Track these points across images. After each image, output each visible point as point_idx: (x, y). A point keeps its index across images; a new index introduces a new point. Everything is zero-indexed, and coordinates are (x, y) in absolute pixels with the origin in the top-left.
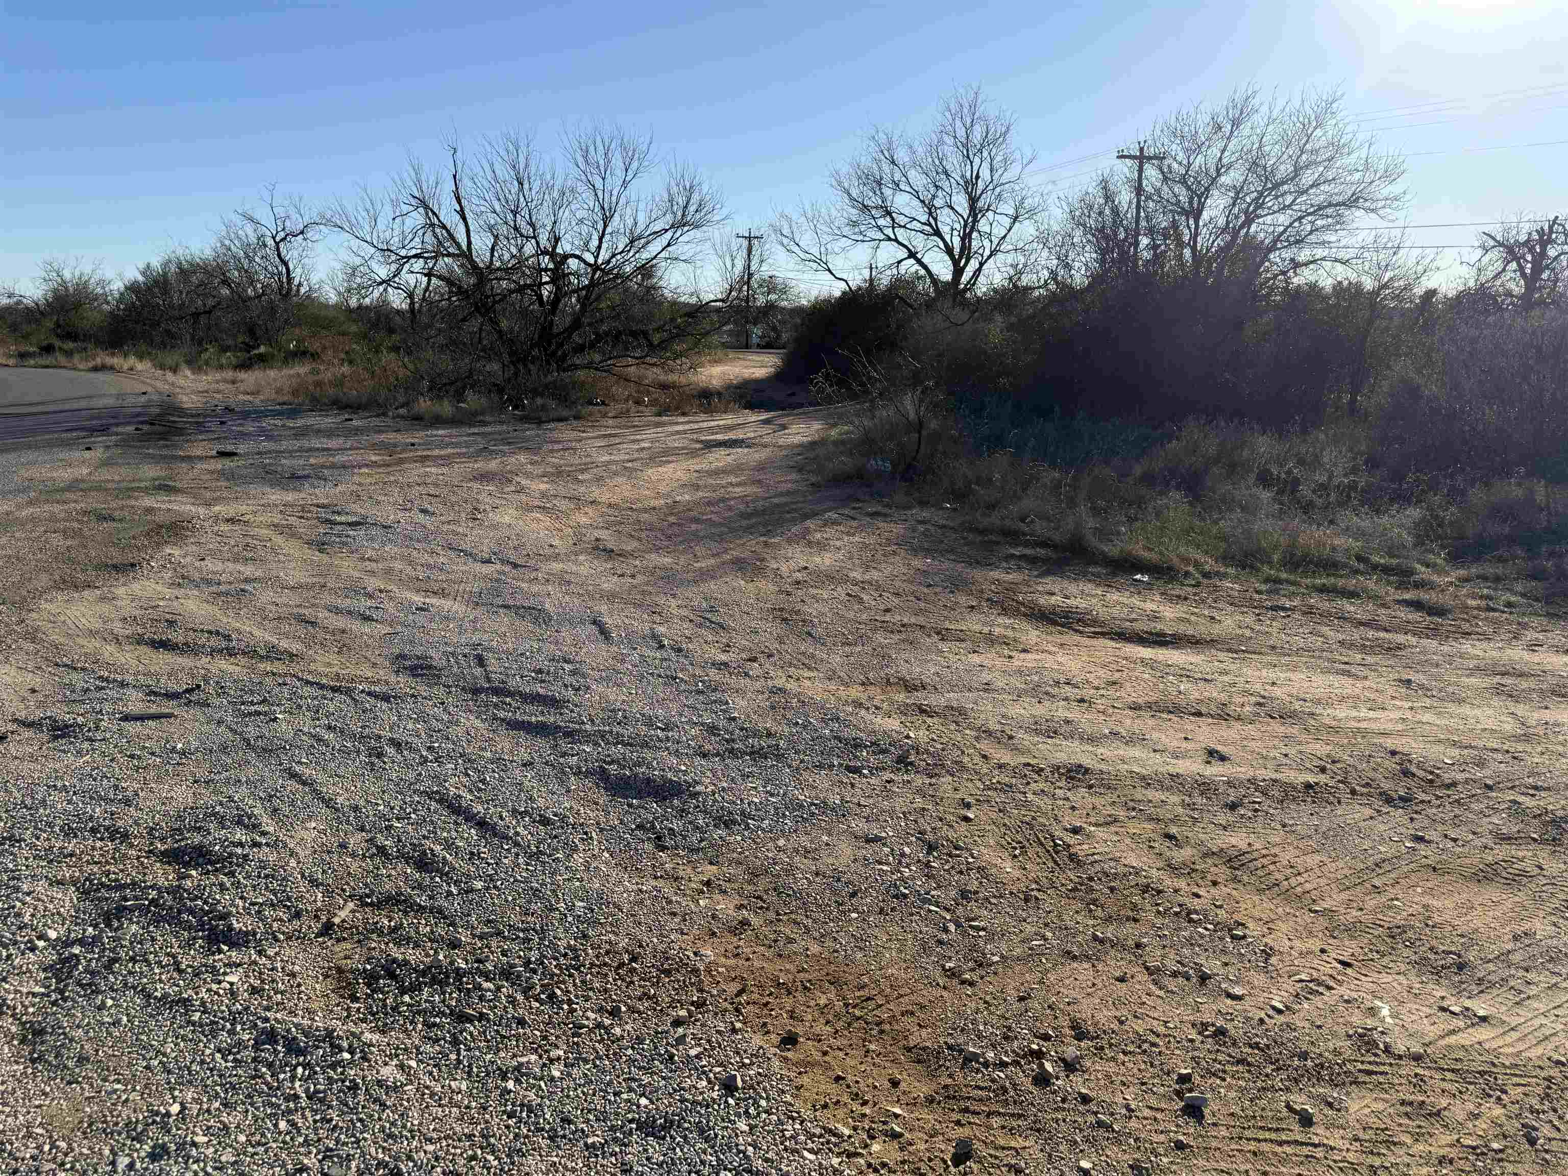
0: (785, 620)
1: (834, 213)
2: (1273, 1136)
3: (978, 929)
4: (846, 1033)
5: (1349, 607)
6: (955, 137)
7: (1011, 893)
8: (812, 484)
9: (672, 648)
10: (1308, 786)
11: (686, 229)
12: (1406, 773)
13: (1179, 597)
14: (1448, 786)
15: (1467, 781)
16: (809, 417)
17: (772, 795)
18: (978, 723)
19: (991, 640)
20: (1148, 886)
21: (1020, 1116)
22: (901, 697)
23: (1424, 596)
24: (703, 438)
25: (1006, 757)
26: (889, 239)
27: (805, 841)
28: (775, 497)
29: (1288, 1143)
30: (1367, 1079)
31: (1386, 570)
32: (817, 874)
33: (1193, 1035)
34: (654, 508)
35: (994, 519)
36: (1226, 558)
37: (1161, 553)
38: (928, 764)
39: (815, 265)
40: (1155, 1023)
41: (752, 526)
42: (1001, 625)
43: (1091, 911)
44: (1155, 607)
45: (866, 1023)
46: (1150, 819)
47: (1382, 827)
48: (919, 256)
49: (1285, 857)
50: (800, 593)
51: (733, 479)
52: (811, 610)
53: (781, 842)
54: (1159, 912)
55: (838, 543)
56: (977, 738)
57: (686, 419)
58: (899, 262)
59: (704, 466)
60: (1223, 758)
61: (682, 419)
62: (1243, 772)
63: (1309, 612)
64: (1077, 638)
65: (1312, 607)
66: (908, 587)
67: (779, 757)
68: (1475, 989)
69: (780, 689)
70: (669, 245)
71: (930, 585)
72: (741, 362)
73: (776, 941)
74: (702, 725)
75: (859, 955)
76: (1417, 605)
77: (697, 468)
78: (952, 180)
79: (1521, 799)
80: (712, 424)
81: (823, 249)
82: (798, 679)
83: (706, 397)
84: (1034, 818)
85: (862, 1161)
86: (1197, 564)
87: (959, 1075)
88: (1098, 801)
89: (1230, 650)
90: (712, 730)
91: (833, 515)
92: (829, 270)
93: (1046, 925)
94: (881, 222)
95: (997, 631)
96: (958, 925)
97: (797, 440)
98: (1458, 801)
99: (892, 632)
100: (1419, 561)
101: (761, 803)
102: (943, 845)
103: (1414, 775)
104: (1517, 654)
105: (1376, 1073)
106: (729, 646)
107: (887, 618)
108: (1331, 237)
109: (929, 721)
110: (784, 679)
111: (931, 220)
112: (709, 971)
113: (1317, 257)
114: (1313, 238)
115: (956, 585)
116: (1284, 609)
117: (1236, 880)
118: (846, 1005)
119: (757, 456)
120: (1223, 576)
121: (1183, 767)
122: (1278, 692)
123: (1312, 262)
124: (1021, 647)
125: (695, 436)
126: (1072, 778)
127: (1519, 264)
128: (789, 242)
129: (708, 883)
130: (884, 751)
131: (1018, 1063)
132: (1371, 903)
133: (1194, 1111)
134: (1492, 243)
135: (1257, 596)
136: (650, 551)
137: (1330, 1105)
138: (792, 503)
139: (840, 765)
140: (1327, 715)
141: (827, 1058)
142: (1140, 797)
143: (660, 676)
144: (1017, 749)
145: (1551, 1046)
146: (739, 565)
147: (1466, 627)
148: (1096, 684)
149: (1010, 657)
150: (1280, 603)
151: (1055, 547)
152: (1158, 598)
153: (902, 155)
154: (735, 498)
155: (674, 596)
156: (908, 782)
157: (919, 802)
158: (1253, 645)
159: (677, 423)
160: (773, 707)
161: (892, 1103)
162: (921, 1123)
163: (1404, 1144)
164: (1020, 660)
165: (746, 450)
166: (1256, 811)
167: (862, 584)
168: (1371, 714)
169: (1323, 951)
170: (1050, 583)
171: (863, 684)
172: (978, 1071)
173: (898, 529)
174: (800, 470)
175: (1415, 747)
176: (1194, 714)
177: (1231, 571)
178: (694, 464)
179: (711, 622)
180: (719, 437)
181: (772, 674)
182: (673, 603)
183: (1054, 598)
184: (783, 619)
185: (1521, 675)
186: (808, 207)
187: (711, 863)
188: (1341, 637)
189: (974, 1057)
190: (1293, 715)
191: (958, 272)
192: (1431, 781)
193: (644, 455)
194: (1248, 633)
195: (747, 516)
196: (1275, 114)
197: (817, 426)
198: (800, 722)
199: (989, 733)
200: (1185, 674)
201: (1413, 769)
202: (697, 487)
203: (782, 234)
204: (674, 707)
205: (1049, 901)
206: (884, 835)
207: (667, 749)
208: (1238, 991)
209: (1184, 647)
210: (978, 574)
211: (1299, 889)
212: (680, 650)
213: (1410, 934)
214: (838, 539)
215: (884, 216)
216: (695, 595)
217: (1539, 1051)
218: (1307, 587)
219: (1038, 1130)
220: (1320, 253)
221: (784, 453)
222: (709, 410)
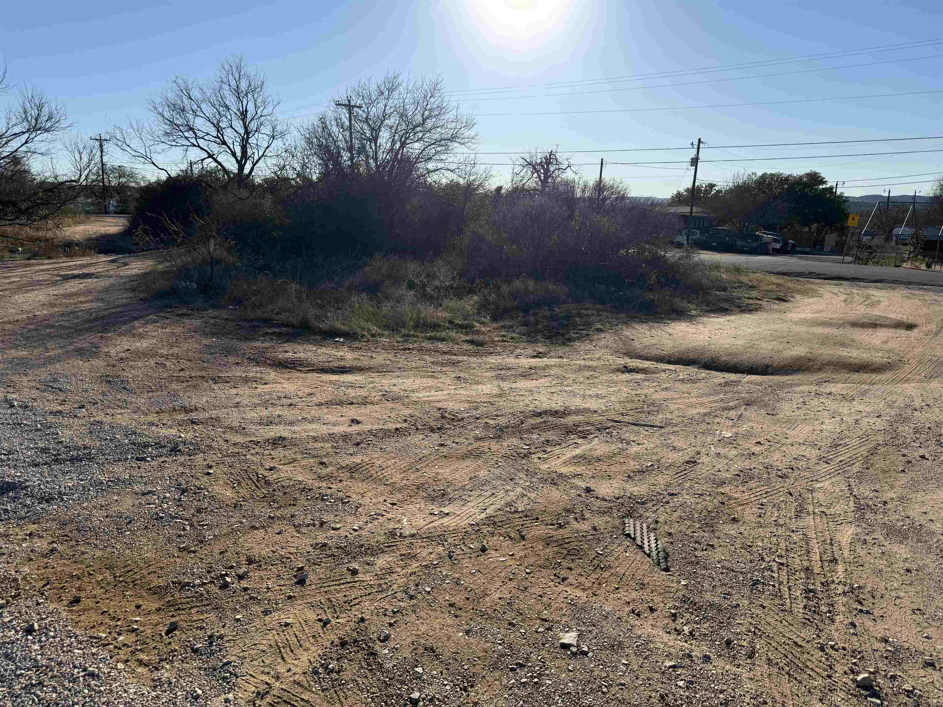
0: (109, 382)
1: (154, 128)
2: (337, 583)
3: (204, 525)
4: (113, 590)
5: (441, 346)
6: (230, 85)
7: (227, 505)
8: (141, 299)
9: (20, 407)
10: (397, 429)
11: (39, 132)
12: (443, 417)
13: (357, 348)
14: (460, 420)
15: (468, 417)
16: (145, 257)
17: (82, 480)
18: (226, 424)
19: (246, 380)
20: (304, 488)
21: (208, 605)
22: (181, 417)
23: (476, 337)
24: (63, 273)
25: (239, 439)
26: (194, 145)
27: (101, 501)
28: (112, 308)
29: (343, 584)
30: (388, 549)
31: (461, 327)
32: (107, 517)
33: (311, 549)
34: (18, 321)
35: (259, 313)
36: (386, 327)
37: (350, 326)
38: (190, 450)
39: (143, 160)
40: (292, 549)
41: (93, 327)
42: (254, 371)
43: (271, 505)
44: (343, 354)
45: (126, 583)
46: (314, 457)
47: (427, 443)
48: (215, 157)
49: (378, 463)
50: (122, 365)
51: (82, 299)
52: (129, 374)
53: (85, 505)
54: (308, 499)
55: (154, 334)
56: (224, 433)
57: (51, 261)
58: (203, 160)
59: (62, 291)
60: (358, 422)
61: (46, 261)
62: (366, 427)
63: (420, 350)
64: (299, 374)
65: (422, 347)
66: (197, 355)
67: (90, 460)
68: (447, 503)
69: (98, 422)
70: (26, 142)
71: (212, 353)
72: (101, 223)
73: (74, 555)
74: (37, 448)
75: (127, 551)
76: (472, 342)
77: (55, 293)
78: (231, 112)
79: (489, 421)
80: (71, 263)
81: (148, 150)
82: (113, 415)
83: (69, 247)
84: (249, 467)
85: (112, 647)
86: (369, 330)
87: (177, 595)
88: (287, 453)
89: (378, 372)
90: (44, 450)
91: (153, 317)
92: (153, 163)
93: (244, 516)
94: (186, 134)
95: (251, 375)
96: (191, 525)
97: (135, 272)
98: (462, 426)
99: (182, 382)
100: (477, 321)
101: (73, 486)
102: (191, 489)
103: (446, 418)
104: (511, 361)
105: (392, 546)
106: (65, 401)
107: (181, 374)
108: (443, 157)
109: (196, 427)
110: (103, 416)
111: (219, 135)
112: (24, 578)
113: (439, 167)
114: (437, 157)
115: (228, 351)
116: (409, 349)
117: (352, 477)
118: (115, 577)
119: (102, 284)
120: (382, 335)
121: (338, 430)
122: (395, 389)
123: (436, 170)
124: (263, 382)
125: (56, 272)
126: (274, 444)
127: (538, 174)
128: (123, 145)
129: (30, 535)
130: (162, 447)
131: (213, 582)
132: (413, 476)
133: (301, 582)
134: (526, 163)
135: (396, 344)
136: (11, 348)
137: (368, 564)
138: (124, 312)
139: (132, 458)
140: (414, 396)
141: (98, 605)
142: (310, 447)
143: (9, 424)
144: (247, 434)
145: (471, 519)
146: (80, 352)
147: (491, 350)
148: (301, 396)
149: (256, 388)
150: (407, 347)
151: (293, 326)
152: (346, 349)
153: (196, 94)
154: (82, 310)
155: (26, 375)
156: (176, 460)
157: (181, 469)
158: (389, 368)
159: (43, 264)
160: (91, 432)
161: (135, 617)
162: (151, 621)
163: (397, 572)
164: (262, 389)
165: (95, 280)
166: (369, 444)
167: (166, 357)
168: (436, 393)
169: (385, 501)
170: (287, 346)
171: (158, 413)
172: (189, 590)
173: (197, 323)
174: (133, 290)
175: (450, 406)
176: (349, 404)
177: (386, 333)
178: (52, 291)
179: (52, 388)
180: (76, 272)
181: (94, 414)
182: (25, 379)
183: (288, 354)
184: (108, 381)
185: (509, 369)
186: (134, 123)
187: (34, 524)
188: (432, 360)
189: (188, 584)
190: (399, 398)
191: (241, 167)
192: (453, 419)
193: (14, 286)
194: (388, 362)
195: (91, 321)
196: (410, 89)
197: (150, 263)
198: (108, 438)
199: (231, 428)
200: (352, 386)
201: (447, 415)
202: (55, 305)
203: (117, 139)
204: (16, 442)
205: (247, 506)
206: (154, 489)
207: (8, 465)
208: (338, 526)
209: (355, 373)
210: (244, 345)
211: (382, 476)
212: (26, 407)
213: (426, 486)
214: (154, 331)
215: (188, 131)
216: (44, 374)
217: (466, 521)
218: (422, 338)
219: (217, 609)
220: (440, 165)
221: (123, 280)
222: (71, 255)
